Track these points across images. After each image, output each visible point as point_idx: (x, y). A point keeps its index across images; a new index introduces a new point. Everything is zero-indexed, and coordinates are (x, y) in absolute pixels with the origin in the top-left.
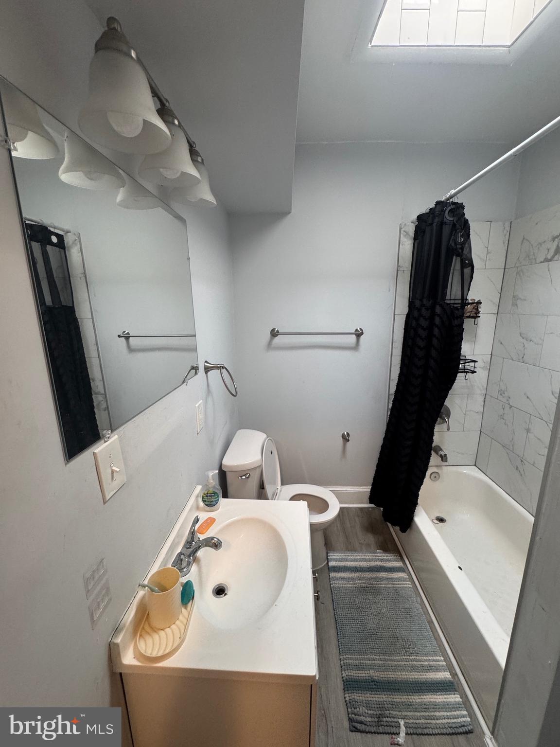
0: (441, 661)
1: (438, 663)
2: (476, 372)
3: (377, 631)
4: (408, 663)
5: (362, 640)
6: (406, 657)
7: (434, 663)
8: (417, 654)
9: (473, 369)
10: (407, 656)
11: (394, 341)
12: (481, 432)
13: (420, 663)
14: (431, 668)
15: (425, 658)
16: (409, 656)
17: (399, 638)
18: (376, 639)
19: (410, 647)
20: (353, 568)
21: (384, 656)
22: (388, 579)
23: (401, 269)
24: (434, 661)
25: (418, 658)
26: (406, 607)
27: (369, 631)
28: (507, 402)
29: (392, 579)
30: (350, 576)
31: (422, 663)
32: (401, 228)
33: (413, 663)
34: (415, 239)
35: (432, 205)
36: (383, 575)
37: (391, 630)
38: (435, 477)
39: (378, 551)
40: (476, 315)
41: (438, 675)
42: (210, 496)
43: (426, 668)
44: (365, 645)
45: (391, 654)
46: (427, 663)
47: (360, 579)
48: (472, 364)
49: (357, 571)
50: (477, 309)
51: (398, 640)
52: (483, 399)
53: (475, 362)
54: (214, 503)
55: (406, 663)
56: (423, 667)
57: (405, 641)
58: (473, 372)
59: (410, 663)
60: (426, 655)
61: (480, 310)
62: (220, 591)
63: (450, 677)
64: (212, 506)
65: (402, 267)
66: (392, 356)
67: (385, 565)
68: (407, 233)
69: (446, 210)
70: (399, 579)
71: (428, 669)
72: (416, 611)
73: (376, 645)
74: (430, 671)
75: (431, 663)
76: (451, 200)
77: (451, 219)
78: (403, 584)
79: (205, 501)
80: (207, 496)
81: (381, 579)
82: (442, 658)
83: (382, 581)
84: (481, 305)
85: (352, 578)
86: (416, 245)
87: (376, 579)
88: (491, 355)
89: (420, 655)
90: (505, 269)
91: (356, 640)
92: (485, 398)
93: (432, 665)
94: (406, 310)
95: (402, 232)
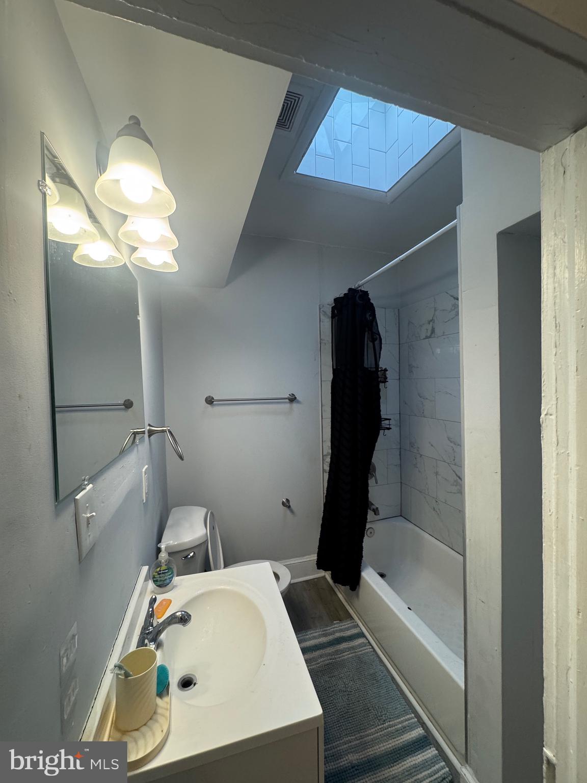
0: (412, 718)
1: (409, 721)
2: (391, 428)
3: (348, 708)
4: (383, 732)
5: (335, 724)
6: (380, 727)
7: (407, 722)
8: (390, 720)
9: (388, 426)
10: (381, 725)
11: (323, 404)
12: (401, 482)
13: (394, 728)
14: (405, 729)
15: (398, 721)
16: (383, 724)
17: (370, 709)
18: (348, 718)
19: (382, 713)
20: (313, 647)
21: (359, 733)
22: (349, 649)
23: (324, 342)
24: (406, 720)
25: (391, 723)
26: (371, 672)
27: (340, 711)
28: (417, 452)
29: (353, 648)
30: (311, 657)
31: (396, 727)
32: (320, 309)
33: (387, 730)
34: (333, 317)
35: (346, 292)
36: (344, 645)
37: (361, 702)
38: (371, 533)
39: (335, 622)
40: (385, 381)
41: (412, 734)
42: (163, 573)
43: (401, 731)
44: (338, 728)
45: (365, 729)
46: (400, 725)
47: (321, 656)
48: (387, 422)
49: (318, 649)
50: (385, 376)
51: (369, 710)
52: (398, 453)
53: (389, 419)
54: (168, 581)
55: (381, 733)
56: (397, 731)
57: (377, 710)
58: (389, 429)
59: (385, 731)
60: (398, 717)
61: (387, 376)
62: (187, 683)
63: (423, 731)
64: (166, 586)
65: (324, 340)
66: (322, 419)
67: (344, 635)
68: (325, 313)
69: (356, 295)
70: (360, 646)
71: (403, 732)
72: (381, 673)
73: (349, 724)
74: (405, 732)
75: (404, 724)
76: (359, 288)
77: (361, 302)
78: (364, 650)
79: (157, 581)
80: (160, 574)
81: (343, 651)
82: (413, 715)
83: (344, 653)
84: (387, 372)
85: (313, 658)
86: (334, 322)
87: (337, 652)
88: (400, 414)
89: (392, 719)
90: (399, 344)
91: (328, 727)
92: (400, 452)
93: (406, 726)
94: (331, 377)
95: (321, 312)
